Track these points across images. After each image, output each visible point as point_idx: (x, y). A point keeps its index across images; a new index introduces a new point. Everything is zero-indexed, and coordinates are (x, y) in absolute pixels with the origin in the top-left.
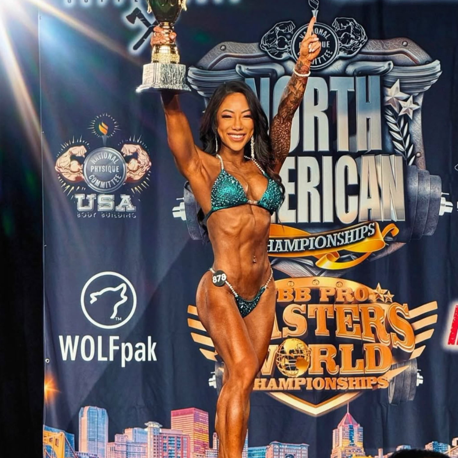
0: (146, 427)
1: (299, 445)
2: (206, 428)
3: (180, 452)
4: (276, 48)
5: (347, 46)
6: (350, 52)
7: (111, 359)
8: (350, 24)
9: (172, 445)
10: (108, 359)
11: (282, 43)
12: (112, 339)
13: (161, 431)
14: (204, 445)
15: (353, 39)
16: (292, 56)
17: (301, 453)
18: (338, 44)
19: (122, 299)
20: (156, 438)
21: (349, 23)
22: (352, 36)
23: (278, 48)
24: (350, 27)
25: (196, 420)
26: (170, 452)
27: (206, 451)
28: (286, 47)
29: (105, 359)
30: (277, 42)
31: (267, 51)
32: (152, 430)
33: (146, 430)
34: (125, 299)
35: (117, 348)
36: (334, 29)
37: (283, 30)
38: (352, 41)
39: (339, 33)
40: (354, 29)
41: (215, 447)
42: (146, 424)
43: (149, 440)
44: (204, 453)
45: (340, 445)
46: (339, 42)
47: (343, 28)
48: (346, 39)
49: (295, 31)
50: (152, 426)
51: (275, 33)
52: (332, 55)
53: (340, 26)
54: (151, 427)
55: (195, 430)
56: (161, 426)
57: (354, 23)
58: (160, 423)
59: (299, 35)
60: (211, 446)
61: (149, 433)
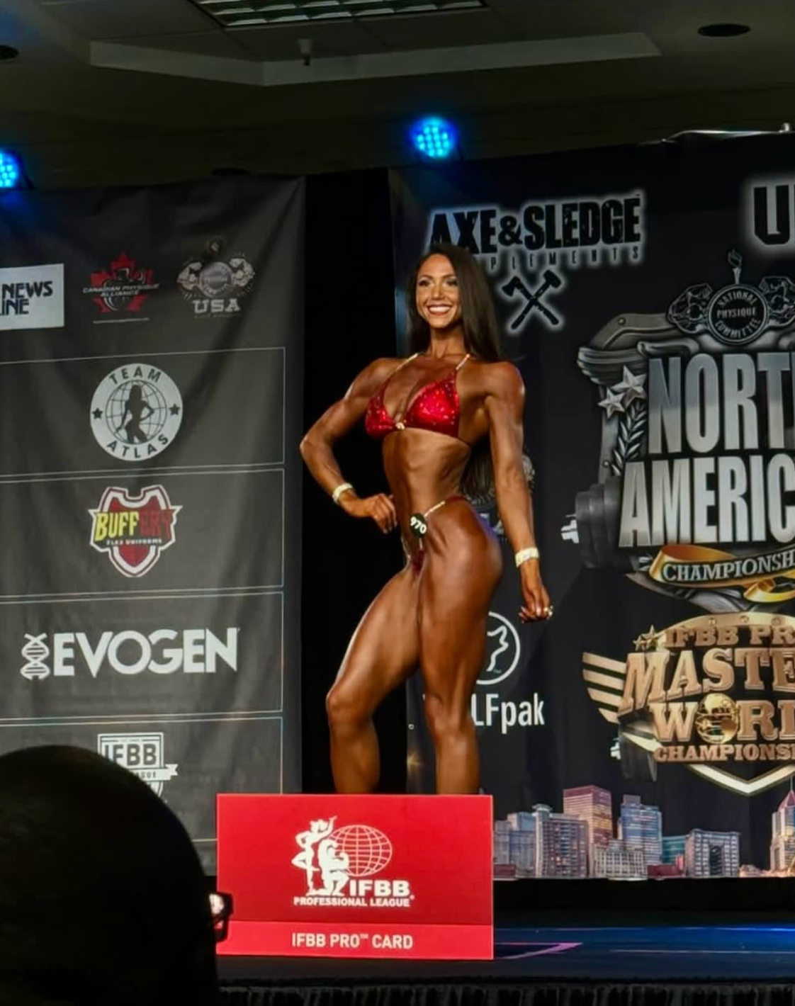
0: (534, 811)
1: (727, 833)
2: (609, 812)
3: (575, 843)
4: (688, 319)
5: (778, 312)
6: (784, 321)
7: (489, 722)
8: (783, 284)
9: (566, 835)
10: (485, 723)
11: (695, 313)
12: (489, 697)
13: (551, 815)
14: (606, 834)
15: (786, 303)
16: (709, 328)
17: (730, 844)
18: (767, 310)
19: (500, 646)
20: (546, 825)
21: (780, 283)
22: (786, 300)
23: (691, 319)
24: (782, 288)
25: (596, 801)
26: (562, 843)
27: (610, 841)
28: (701, 316)
29: (481, 723)
30: (689, 312)
31: (677, 322)
32: (541, 814)
33: (535, 814)
34: (505, 646)
35: (496, 709)
36: (761, 291)
37: (696, 296)
38: (785, 306)
39: (768, 297)
40: (788, 290)
41: (620, 837)
42: (534, 807)
43: (537, 828)
44: (607, 844)
45: (783, 834)
46: (769, 308)
47: (774, 290)
48: (778, 304)
49: (711, 296)
50: (540, 809)
51: (686, 299)
52: (759, 326)
53: (770, 287)
54: (540, 812)
55: (595, 815)
56: (551, 809)
57: (788, 282)
58: (551, 806)
59: (718, 300)
60: (615, 835)
61: (537, 819)
